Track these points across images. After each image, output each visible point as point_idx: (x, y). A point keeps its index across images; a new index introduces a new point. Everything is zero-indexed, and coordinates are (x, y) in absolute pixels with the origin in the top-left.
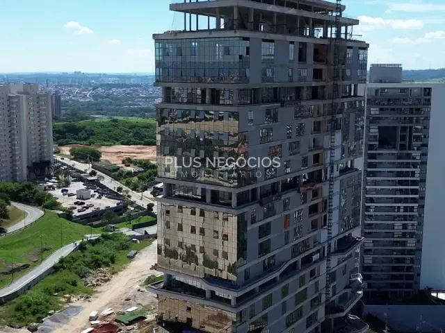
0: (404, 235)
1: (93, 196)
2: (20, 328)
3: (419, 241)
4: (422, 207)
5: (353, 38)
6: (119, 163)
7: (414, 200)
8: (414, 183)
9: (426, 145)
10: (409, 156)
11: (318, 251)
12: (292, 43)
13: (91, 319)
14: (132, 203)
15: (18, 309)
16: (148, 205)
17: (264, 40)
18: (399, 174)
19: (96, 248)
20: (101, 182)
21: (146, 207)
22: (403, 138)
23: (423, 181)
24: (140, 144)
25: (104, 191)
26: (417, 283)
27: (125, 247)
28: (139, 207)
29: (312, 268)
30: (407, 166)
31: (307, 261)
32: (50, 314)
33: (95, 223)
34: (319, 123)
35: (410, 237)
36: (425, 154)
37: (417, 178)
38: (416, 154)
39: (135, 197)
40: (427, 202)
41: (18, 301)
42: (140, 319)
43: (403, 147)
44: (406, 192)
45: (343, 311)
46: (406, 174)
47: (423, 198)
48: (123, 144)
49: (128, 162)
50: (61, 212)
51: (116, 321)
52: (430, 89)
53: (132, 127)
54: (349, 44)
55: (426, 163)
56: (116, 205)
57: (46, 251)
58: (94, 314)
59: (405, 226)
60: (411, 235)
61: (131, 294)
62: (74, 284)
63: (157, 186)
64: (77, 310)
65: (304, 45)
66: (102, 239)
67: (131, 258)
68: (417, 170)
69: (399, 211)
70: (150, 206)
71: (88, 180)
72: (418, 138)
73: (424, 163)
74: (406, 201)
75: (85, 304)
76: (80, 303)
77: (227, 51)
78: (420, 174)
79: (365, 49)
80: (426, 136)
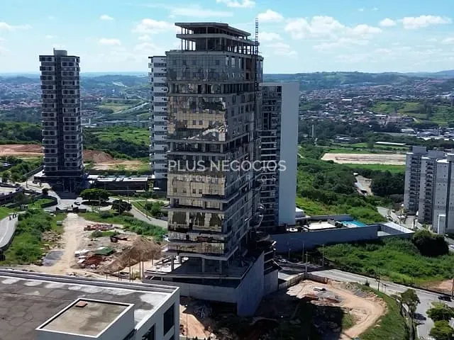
0: (268, 188)
2: (29, 264)
3: (277, 192)
5: (259, 54)
8: (273, 152)
9: (280, 126)
10: (269, 134)
11: (246, 186)
12: (240, 58)
13: (77, 255)
15: (19, 254)
16: (42, 190)
17: (232, 57)
19: (30, 219)
21: (41, 192)
22: (266, 121)
23: (279, 150)
27: (50, 219)
29: (245, 196)
30: (268, 140)
31: (243, 190)
32: (45, 256)
33: (6, 205)
35: (272, 189)
36: (279, 132)
37: (275, 148)
38: (274, 132)
42: (113, 252)
43: (266, 127)
44: (268, 158)
46: (268, 146)
51: (96, 254)
52: (281, 87)
54: (258, 58)
55: (280, 138)
56: (16, 191)
58: (77, 252)
60: (272, 188)
61: (88, 243)
63: (36, 175)
65: (243, 58)
67: (61, 225)
68: (275, 143)
70: (45, 191)
72: (275, 121)
75: (62, 250)
76: (56, 249)
77: (218, 63)
78: (277, 145)
79: (262, 61)
80: (279, 120)
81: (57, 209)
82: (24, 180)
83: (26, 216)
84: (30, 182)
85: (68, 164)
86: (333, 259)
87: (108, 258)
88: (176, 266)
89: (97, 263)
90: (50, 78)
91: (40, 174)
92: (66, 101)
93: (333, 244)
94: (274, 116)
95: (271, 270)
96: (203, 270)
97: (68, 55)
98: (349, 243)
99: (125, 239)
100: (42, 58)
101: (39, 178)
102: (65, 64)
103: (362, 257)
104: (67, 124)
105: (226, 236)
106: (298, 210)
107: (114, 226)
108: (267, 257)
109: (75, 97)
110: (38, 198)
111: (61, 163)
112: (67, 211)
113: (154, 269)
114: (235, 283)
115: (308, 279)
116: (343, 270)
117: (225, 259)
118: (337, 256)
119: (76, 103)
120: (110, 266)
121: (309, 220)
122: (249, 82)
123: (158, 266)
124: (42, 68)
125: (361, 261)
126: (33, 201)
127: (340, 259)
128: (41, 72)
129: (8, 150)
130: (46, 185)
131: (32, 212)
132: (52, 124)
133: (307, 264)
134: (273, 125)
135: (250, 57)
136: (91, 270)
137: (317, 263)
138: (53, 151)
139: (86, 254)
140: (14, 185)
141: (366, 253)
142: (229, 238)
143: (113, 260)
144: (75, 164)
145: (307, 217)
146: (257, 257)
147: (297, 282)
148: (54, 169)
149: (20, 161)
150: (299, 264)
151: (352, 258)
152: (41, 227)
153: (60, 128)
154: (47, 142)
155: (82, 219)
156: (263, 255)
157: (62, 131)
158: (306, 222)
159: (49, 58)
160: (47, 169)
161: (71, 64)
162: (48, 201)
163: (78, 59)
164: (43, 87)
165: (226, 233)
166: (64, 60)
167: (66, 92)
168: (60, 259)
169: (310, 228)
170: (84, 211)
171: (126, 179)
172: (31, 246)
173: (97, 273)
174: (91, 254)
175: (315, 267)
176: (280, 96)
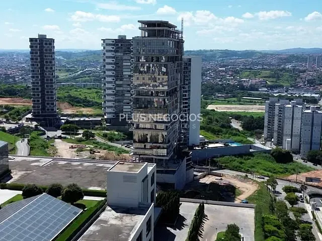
3: (188, 125)
4: (189, 110)
7: (186, 107)
9: (190, 83)
10: (184, 88)
21: (34, 127)
26: (188, 143)
30: (184, 92)
36: (189, 87)
37: (187, 97)
38: (186, 87)
40: (191, 108)
47: (189, 106)
52: (191, 59)
55: (190, 91)
56: (18, 126)
61: (75, 154)
63: (27, 116)
67: (53, 146)
70: (37, 126)
72: (187, 80)
77: (163, 44)
78: (188, 95)
80: (190, 79)
81: (47, 136)
82: (20, 120)
83: (32, 140)
84: (24, 121)
85: (48, 110)
86: (224, 165)
90: (36, 53)
91: (30, 116)
92: (47, 68)
94: (187, 76)
95: (190, 169)
97: (47, 38)
98: (233, 155)
99: (99, 152)
100: (31, 40)
101: (30, 118)
102: (46, 44)
103: (241, 163)
104: (47, 83)
105: (168, 145)
106: (201, 136)
107: (87, 146)
108: (188, 160)
111: (43, 109)
112: (54, 138)
114: (173, 172)
115: (211, 175)
117: (168, 158)
118: (226, 163)
119: (53, 69)
121: (207, 142)
122: (178, 55)
124: (31, 47)
125: (241, 166)
126: (30, 132)
127: (228, 164)
128: (30, 49)
130: (35, 123)
131: (34, 138)
132: (38, 83)
133: (209, 167)
134: (186, 83)
135: (178, 41)
137: (215, 166)
138: (38, 101)
140: (15, 123)
141: (243, 161)
142: (169, 146)
144: (52, 110)
145: (206, 140)
146: (182, 160)
147: (204, 176)
148: (39, 112)
149: (13, 108)
150: (204, 167)
151: (236, 164)
153: (43, 85)
154: (34, 95)
155: (65, 142)
156: (186, 159)
157: (44, 88)
159: (36, 40)
160: (34, 113)
161: (50, 44)
162: (40, 132)
163: (52, 41)
164: (32, 59)
165: (168, 143)
166: (46, 41)
167: (47, 62)
169: (209, 147)
170: (65, 138)
171: (87, 119)
176: (190, 64)
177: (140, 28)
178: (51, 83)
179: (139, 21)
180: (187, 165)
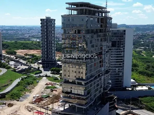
0: (119, 72)
1: (19, 65)
2: (14, 100)
3: (123, 73)
4: (123, 64)
5: (109, 16)
6: (23, 55)
7: (121, 62)
8: (121, 57)
9: (125, 46)
10: (120, 49)
11: (101, 73)
12: (96, 18)
13: (34, 97)
14: (32, 67)
15: (12, 95)
16: (38, 67)
17: (91, 17)
18: (117, 54)
19: (26, 79)
20: (20, 61)
21: (37, 68)
22: (118, 44)
23: (124, 56)
24: (27, 49)
25: (22, 64)
26: (123, 85)
27: (35, 79)
28: (35, 68)
29: (100, 78)
30: (120, 52)
31: (99, 75)
32: (21, 97)
33: (22, 73)
34: (102, 39)
36: (124, 49)
37: (122, 55)
38: (122, 48)
39: (32, 65)
40: (125, 62)
41: (10, 94)
42: (48, 97)
43: (118, 47)
44: (119, 59)
45: (107, 90)
46: (119, 54)
47: (124, 61)
48: (21, 49)
49: (26, 55)
50: (12, 70)
51: (41, 97)
52: (125, 30)
53: (22, 44)
54: (108, 18)
56: (28, 68)
57: (12, 81)
58: (34, 96)
59: (119, 69)
60: (121, 72)
61: (42, 91)
62: (24, 89)
63: (39, 62)
64: (29, 95)
65: (98, 18)
66: (28, 77)
67: (38, 82)
68: (122, 53)
69: (117, 65)
70: (39, 68)
71: (16, 61)
73: (124, 51)
74: (119, 62)
75: (30, 94)
76: (28, 94)
77: (83, 20)
78: (123, 54)
79: (111, 19)
80: (124, 44)
81: (40, 75)
82: (34, 63)
83: (25, 78)
84: (36, 64)
85: (50, 58)
86: (145, 104)
87: (45, 99)
88: (66, 108)
89: (39, 102)
90: (44, 27)
92: (49, 35)
93: (146, 96)
94: (122, 42)
95: (113, 110)
96: (76, 111)
97: (51, 18)
99: (56, 91)
100: (41, 20)
102: (49, 22)
104: (50, 43)
105: (85, 97)
109: (53, 34)
110: (36, 70)
112: (43, 76)
113: (57, 108)
115: (131, 114)
116: (148, 110)
117: (85, 108)
118: (147, 102)
119: (53, 36)
120: (44, 103)
122: (103, 28)
123: (59, 107)
124: (41, 23)
126: (33, 72)
127: (148, 104)
128: (41, 25)
129: (35, 51)
130: (41, 66)
131: (29, 77)
132: (44, 43)
133: (132, 106)
134: (121, 46)
135: (103, 17)
136: (36, 105)
137: (137, 106)
138: (45, 53)
139: (38, 97)
140: (29, 65)
143: (46, 101)
144: (52, 58)
145: (137, 84)
148: (45, 59)
149: (36, 56)
150: (129, 105)
152: (28, 83)
153: (47, 45)
154: (42, 50)
155: (47, 80)
156: (108, 103)
157: (48, 46)
158: (136, 86)
159: (44, 20)
160: (42, 59)
161: (51, 22)
162: (38, 72)
163: (54, 20)
164: (42, 30)
166: (49, 20)
167: (49, 32)
168: (27, 98)
169: (136, 89)
170: (49, 76)
172: (18, 92)
173: (38, 106)
174: (39, 97)
175: (135, 107)
176: (125, 34)
177: (67, 8)
178: (52, 43)
179: (66, 3)
180: (110, 108)
